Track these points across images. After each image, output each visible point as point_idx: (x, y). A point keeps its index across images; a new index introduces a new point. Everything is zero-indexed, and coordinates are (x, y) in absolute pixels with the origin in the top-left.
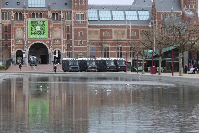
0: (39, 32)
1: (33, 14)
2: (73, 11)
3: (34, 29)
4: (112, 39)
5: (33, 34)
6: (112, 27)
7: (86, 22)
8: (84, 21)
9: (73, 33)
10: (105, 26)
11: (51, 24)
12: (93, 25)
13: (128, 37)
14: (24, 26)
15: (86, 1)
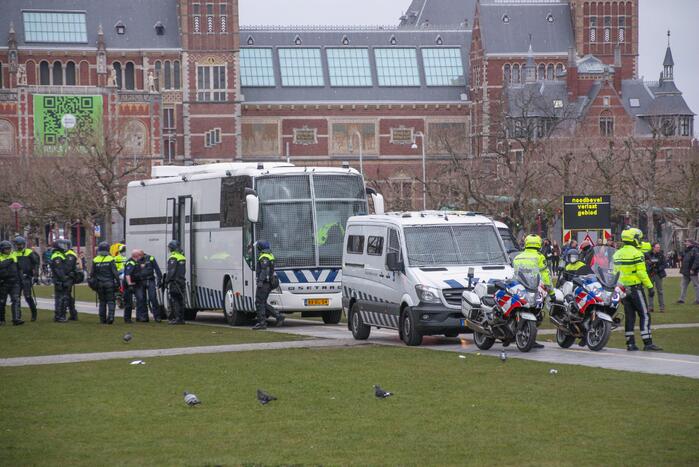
0: (71, 135)
1: (44, 65)
2: (185, 55)
3: (53, 124)
4: (326, 154)
5: (50, 139)
6: (326, 110)
7: (232, 95)
8: (226, 90)
9: (188, 135)
10: (302, 106)
11: (113, 105)
12: (258, 103)
13: (385, 147)
14: (20, 112)
15: (231, 18)
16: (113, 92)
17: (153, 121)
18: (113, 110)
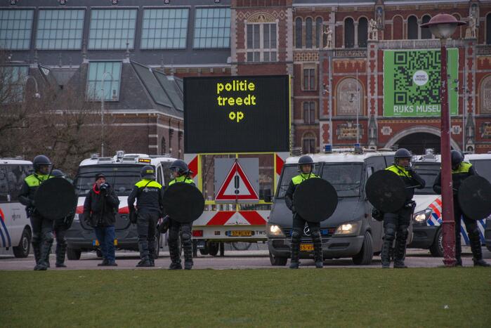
0: (424, 93)
3: (404, 82)
5: (400, 98)
11: (470, 60)
14: (369, 70)
16: (470, 44)
18: (470, 65)
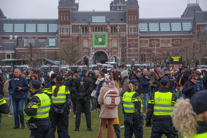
0: (101, 43)
1: (96, 28)
2: (127, 25)
3: (97, 41)
4: (159, 47)
5: (96, 44)
6: (159, 37)
7: (137, 34)
8: (136, 32)
9: (127, 43)
10: (154, 36)
11: (110, 36)
12: (144, 35)
13: (173, 45)
14: (90, 38)
15: (137, 16)
16: (110, 33)
17: (119, 40)
18: (110, 37)
